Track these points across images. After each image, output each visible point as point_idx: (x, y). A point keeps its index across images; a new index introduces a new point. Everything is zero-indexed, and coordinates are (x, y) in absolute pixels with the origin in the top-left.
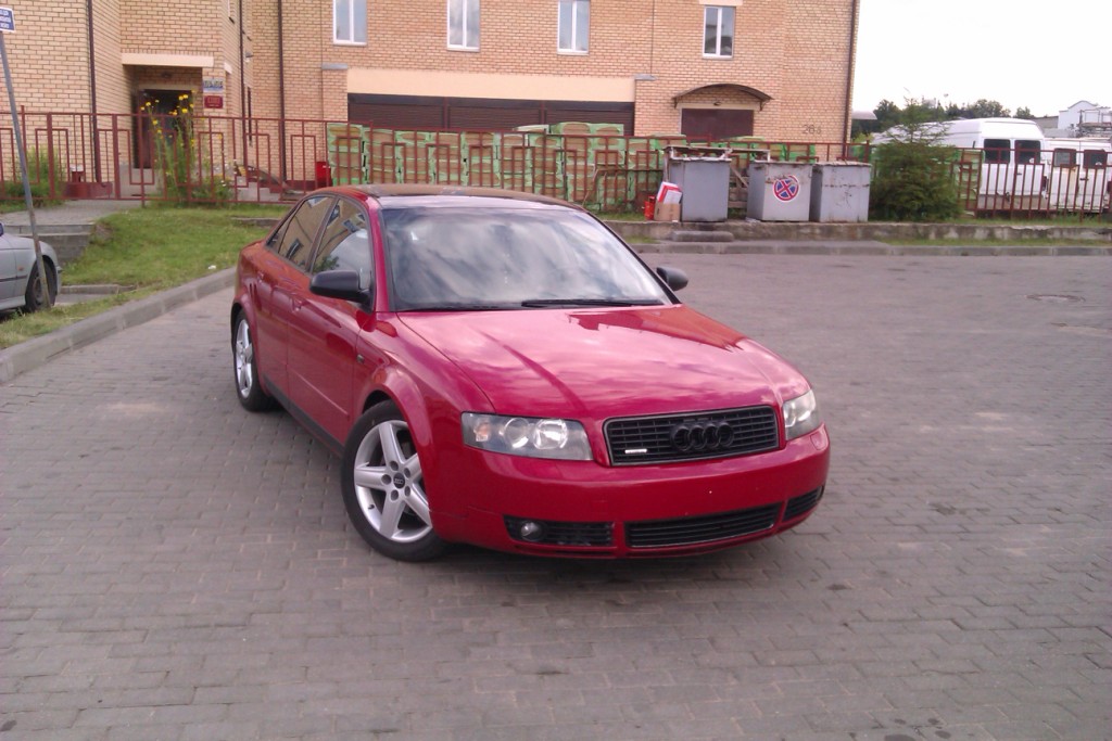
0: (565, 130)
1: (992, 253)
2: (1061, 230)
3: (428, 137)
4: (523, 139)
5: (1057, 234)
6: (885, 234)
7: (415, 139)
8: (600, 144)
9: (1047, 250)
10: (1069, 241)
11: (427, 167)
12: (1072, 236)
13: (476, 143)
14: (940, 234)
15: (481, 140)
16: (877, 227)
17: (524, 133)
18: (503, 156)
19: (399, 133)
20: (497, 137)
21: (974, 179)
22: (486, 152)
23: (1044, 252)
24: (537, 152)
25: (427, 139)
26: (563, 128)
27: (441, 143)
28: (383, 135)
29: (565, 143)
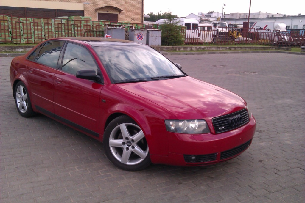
0: (74, 18)
1: (193, 54)
2: (208, 48)
3: (31, 20)
4: (61, 21)
5: (207, 49)
6: (166, 49)
7: (27, 21)
8: (85, 23)
9: (205, 53)
10: (210, 50)
11: (31, 29)
12: (210, 49)
13: (46, 22)
14: (179, 49)
15: (48, 21)
16: (164, 47)
17: (61, 19)
18: (55, 26)
19: (21, 19)
20: (53, 20)
21: (184, 34)
22: (50, 25)
23: (205, 54)
24: (66, 25)
25: (30, 20)
26: (73, 17)
27: (35, 22)
28: (16, 19)
29: (74, 22)
